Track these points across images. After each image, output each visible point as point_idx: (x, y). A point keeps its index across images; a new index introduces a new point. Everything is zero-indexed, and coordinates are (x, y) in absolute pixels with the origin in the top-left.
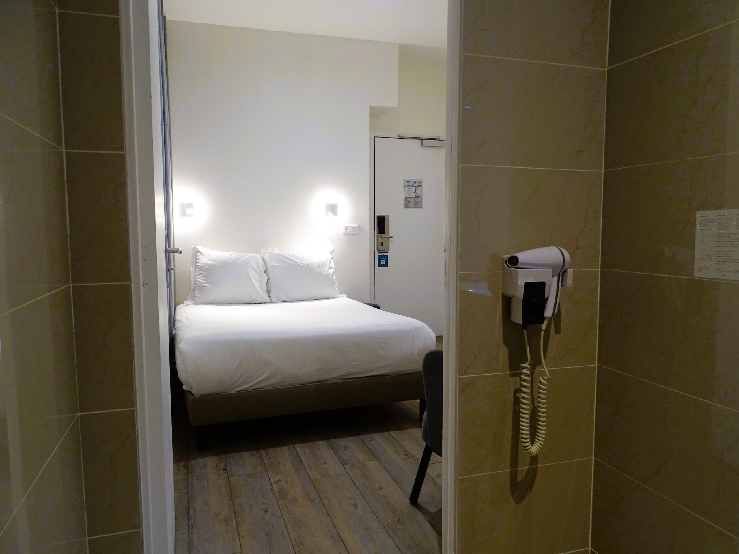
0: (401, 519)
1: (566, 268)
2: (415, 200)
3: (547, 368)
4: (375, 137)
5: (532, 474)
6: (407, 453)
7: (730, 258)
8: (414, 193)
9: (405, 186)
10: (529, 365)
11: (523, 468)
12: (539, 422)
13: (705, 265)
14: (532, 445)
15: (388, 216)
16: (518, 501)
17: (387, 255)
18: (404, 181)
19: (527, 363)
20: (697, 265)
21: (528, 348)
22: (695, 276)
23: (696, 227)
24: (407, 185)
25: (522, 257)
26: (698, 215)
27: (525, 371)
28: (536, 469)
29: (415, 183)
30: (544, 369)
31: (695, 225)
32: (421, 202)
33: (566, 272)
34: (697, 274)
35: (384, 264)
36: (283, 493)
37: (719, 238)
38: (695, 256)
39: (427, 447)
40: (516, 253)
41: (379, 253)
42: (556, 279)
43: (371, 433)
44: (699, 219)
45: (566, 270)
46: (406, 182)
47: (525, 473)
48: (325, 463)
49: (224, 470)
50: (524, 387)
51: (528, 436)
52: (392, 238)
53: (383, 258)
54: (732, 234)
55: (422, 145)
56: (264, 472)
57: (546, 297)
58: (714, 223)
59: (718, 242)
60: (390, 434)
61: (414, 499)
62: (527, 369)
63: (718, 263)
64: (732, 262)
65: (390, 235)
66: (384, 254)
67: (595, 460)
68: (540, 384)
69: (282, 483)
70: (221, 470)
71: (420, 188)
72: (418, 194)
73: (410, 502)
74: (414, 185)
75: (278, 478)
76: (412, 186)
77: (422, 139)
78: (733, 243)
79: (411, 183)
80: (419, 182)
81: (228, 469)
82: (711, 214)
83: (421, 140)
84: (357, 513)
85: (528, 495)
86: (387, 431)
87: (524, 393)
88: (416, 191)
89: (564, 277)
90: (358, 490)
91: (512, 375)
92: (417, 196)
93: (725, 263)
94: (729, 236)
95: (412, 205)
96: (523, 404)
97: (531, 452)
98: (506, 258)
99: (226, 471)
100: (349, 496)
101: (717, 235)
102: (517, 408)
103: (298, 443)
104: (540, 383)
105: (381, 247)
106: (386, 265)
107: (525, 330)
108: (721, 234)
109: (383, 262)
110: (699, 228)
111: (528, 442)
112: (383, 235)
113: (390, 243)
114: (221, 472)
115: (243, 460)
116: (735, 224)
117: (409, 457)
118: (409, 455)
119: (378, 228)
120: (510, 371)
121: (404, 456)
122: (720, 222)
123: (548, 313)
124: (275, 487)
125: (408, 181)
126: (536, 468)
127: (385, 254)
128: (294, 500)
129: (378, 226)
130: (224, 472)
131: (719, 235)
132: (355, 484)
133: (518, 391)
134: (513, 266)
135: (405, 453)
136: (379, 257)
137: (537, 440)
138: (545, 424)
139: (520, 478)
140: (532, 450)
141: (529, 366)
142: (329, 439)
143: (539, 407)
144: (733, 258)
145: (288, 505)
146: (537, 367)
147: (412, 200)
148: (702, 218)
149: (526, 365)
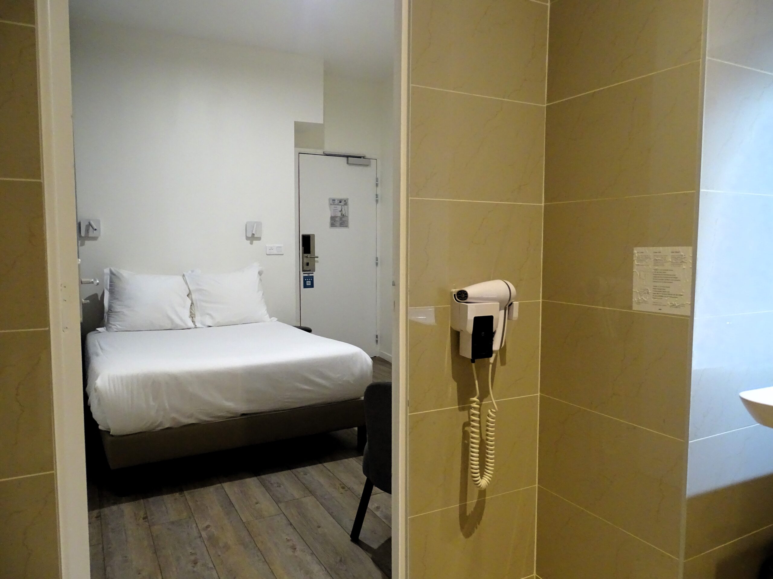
0: (343, 559)
1: (512, 301)
2: (341, 219)
3: (495, 400)
4: (299, 153)
5: (481, 506)
6: (344, 486)
7: (666, 293)
8: (340, 211)
9: (331, 204)
10: (477, 398)
11: (472, 503)
12: (488, 454)
13: (643, 299)
14: (481, 478)
15: (314, 235)
16: (468, 535)
17: (313, 276)
18: (330, 199)
19: (476, 397)
20: (635, 299)
21: (477, 382)
22: (633, 309)
23: (634, 263)
24: (332, 203)
25: (471, 290)
26: (635, 251)
27: (474, 405)
28: (484, 501)
29: (340, 202)
30: (492, 401)
31: (633, 261)
32: (347, 221)
33: (512, 305)
34: (636, 307)
35: (310, 284)
36: (213, 540)
37: (655, 273)
38: (633, 290)
39: (368, 481)
40: (465, 287)
41: (304, 274)
42: (503, 311)
43: (304, 466)
44: (636, 255)
45: (512, 303)
46: (331, 200)
47: (474, 506)
48: (257, 503)
49: (144, 519)
50: (473, 421)
51: (478, 471)
52: (318, 258)
53: (308, 279)
54: (667, 270)
55: (348, 163)
56: (190, 518)
57: (494, 331)
58: (650, 259)
59: (654, 277)
60: (324, 466)
61: (355, 536)
62: (475, 403)
63: (654, 297)
64: (668, 297)
65: (316, 255)
66: (309, 275)
67: (539, 487)
68: (489, 417)
69: (211, 529)
70: (141, 519)
71: (346, 206)
72: (344, 213)
73: (350, 539)
74: (340, 204)
75: (207, 523)
76: (338, 205)
77: (348, 157)
78: (668, 279)
79: (336, 202)
80: (345, 201)
81: (149, 518)
82: (649, 251)
83: (346, 158)
84: (296, 557)
85: (477, 528)
86: (320, 463)
87: (473, 427)
88: (341, 210)
89: (510, 310)
90: (295, 530)
91: (462, 409)
92: (343, 215)
93: (661, 297)
94: (665, 272)
95: (338, 224)
96: (473, 438)
97: (481, 486)
98: (455, 292)
99: (146, 520)
100: (286, 538)
101: (653, 271)
102: (466, 442)
103: (226, 482)
104: (489, 415)
105: (306, 268)
106: (312, 286)
107: (473, 364)
108: (657, 270)
109: (309, 283)
110: (636, 263)
111: (478, 477)
112: (309, 255)
113: (316, 264)
114: (141, 521)
115: (165, 506)
116: (670, 261)
117: (346, 491)
118: (346, 487)
119: (303, 248)
120: (459, 405)
121: (341, 490)
122: (656, 258)
123: (496, 346)
124: (204, 534)
125: (334, 199)
126: (485, 499)
127: (311, 275)
128: (227, 547)
129: (303, 245)
130: (145, 521)
131: (656, 271)
132: (291, 524)
133: (467, 424)
134: (462, 300)
135: (341, 486)
136: (304, 277)
137: (485, 473)
138: (493, 456)
139: (468, 513)
140: (482, 484)
141: (478, 400)
142: (259, 475)
143: (487, 440)
144: (669, 293)
145: (220, 553)
146: (485, 399)
147: (338, 219)
148: (639, 254)
149: (475, 399)
